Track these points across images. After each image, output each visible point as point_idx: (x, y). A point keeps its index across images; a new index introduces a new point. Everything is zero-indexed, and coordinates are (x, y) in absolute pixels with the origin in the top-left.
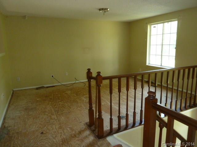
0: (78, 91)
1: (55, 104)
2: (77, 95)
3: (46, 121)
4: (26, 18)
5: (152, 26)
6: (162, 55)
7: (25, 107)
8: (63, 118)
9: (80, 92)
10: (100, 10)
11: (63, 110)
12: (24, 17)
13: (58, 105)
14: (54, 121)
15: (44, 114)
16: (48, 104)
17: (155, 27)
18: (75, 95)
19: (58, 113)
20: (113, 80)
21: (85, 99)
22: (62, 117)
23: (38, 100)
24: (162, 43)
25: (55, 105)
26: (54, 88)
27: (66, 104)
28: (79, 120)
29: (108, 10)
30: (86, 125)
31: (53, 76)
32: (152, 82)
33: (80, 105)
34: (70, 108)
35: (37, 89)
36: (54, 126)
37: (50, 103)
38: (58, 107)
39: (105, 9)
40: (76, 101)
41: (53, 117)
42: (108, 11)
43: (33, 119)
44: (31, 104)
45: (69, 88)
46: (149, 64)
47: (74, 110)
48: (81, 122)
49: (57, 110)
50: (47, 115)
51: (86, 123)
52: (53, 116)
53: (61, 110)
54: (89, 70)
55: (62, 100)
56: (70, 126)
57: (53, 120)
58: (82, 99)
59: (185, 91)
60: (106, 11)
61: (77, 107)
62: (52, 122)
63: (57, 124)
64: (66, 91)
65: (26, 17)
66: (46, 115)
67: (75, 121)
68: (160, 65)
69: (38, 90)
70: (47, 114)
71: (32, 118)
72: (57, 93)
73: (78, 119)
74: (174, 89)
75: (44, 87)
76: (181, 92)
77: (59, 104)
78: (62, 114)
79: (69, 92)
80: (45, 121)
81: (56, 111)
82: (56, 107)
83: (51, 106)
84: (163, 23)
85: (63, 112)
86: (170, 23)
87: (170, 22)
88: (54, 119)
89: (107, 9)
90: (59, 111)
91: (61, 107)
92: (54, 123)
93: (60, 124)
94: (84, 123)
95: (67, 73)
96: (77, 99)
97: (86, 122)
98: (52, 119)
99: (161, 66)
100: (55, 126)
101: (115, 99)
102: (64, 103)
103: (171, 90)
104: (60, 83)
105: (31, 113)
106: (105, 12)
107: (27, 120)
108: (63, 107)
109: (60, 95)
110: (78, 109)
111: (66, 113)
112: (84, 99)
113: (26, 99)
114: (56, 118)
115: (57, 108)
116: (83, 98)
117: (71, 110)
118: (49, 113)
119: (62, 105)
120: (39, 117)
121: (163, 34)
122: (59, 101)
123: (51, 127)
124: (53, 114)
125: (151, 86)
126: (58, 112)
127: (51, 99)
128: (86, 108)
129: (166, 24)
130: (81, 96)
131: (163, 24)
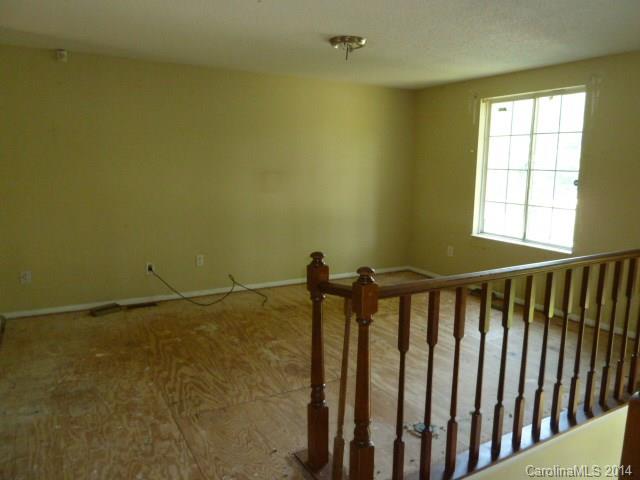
0: (244, 322)
1: (165, 373)
2: (242, 339)
3: (139, 446)
4: (62, 56)
5: (495, 106)
6: (527, 205)
7: (53, 389)
8: (203, 432)
9: (252, 328)
10: (333, 41)
11: (201, 402)
12: (56, 53)
13: (179, 379)
14: (170, 449)
15: (129, 417)
16: (141, 375)
17: (505, 109)
18: (236, 340)
19: (184, 414)
20: (414, 298)
21: (274, 353)
22: (199, 428)
23: (98, 358)
24: (530, 164)
25: (167, 379)
26: (154, 310)
27: (209, 377)
28: (266, 441)
29: (363, 42)
30: (296, 464)
31: (150, 269)
32: (493, 295)
33: (259, 380)
34: (225, 390)
35: (93, 313)
36: (173, 469)
37: (148, 368)
38: (178, 386)
39: (352, 39)
40: (244, 362)
41: (164, 427)
42: (361, 46)
43: (89, 436)
44: (76, 372)
45: (208, 310)
46: (482, 232)
47: (241, 398)
48: (275, 451)
49: (176, 399)
50: (141, 419)
51: (296, 457)
52: (166, 425)
53: (190, 398)
54: (317, 257)
55: (190, 359)
56: (234, 469)
57: (167, 443)
58: (263, 353)
59: (604, 325)
60: (354, 45)
61: (250, 387)
62: (164, 451)
63: (182, 460)
64: (199, 325)
65: (65, 53)
66: (137, 422)
67: (250, 445)
68: (521, 236)
69: (97, 319)
70: (140, 414)
71: (83, 435)
72: (168, 332)
73: (261, 439)
74: (570, 320)
75: (117, 306)
76: (593, 331)
77: (183, 376)
78: (197, 415)
79: (212, 328)
80: (135, 447)
81: (174, 403)
82: (170, 385)
83: (151, 384)
84: (534, 97)
85: (202, 407)
86: (557, 98)
87: (559, 97)
88: (170, 437)
89: (360, 39)
90: (185, 405)
91: (191, 389)
92: (171, 455)
93: (196, 461)
94: (285, 454)
95: (202, 256)
96: (244, 354)
97: (294, 450)
98: (163, 440)
99: (524, 239)
100: (178, 467)
101: (381, 358)
102: (200, 370)
103: (561, 324)
104: (176, 292)
105: (76, 412)
106: (351, 49)
107: (63, 445)
108: (199, 386)
109: (179, 340)
110: (254, 395)
111: (213, 410)
112: (270, 354)
113: (54, 355)
114: (177, 434)
115: (174, 389)
116: (267, 352)
117: (229, 399)
118: (148, 413)
119: (192, 377)
120: (109, 430)
121: (532, 134)
122: (181, 361)
123: (162, 472)
124: (163, 418)
125: (493, 307)
126: (181, 410)
127: (149, 353)
128: (283, 393)
129: (543, 101)
130: (256, 344)
131: (532, 100)
